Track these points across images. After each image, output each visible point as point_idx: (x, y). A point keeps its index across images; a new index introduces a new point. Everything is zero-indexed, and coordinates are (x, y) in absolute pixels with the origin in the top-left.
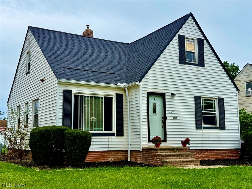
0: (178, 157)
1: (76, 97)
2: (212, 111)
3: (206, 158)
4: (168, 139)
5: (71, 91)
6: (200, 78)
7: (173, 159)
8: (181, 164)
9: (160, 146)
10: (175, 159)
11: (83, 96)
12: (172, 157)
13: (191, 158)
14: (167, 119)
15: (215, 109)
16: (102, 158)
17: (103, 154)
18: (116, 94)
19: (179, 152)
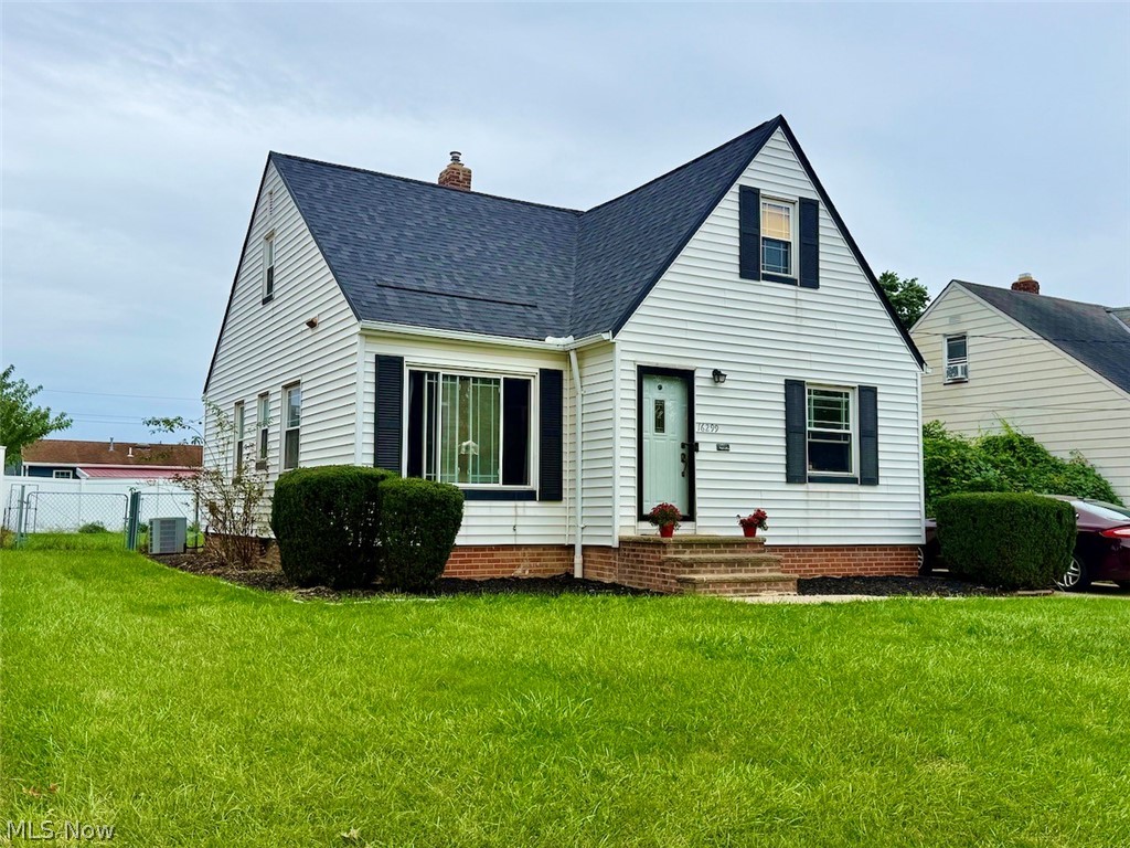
0: (730, 569)
1: (417, 377)
2: (839, 427)
3: (816, 571)
4: (699, 513)
5: (402, 358)
6: (805, 323)
7: (712, 572)
8: (738, 587)
9: (674, 533)
10: (719, 572)
11: (437, 374)
12: (709, 568)
13: (771, 571)
14: (698, 451)
15: (847, 420)
16: (496, 566)
17: (499, 555)
18: (541, 370)
19: (731, 552)
